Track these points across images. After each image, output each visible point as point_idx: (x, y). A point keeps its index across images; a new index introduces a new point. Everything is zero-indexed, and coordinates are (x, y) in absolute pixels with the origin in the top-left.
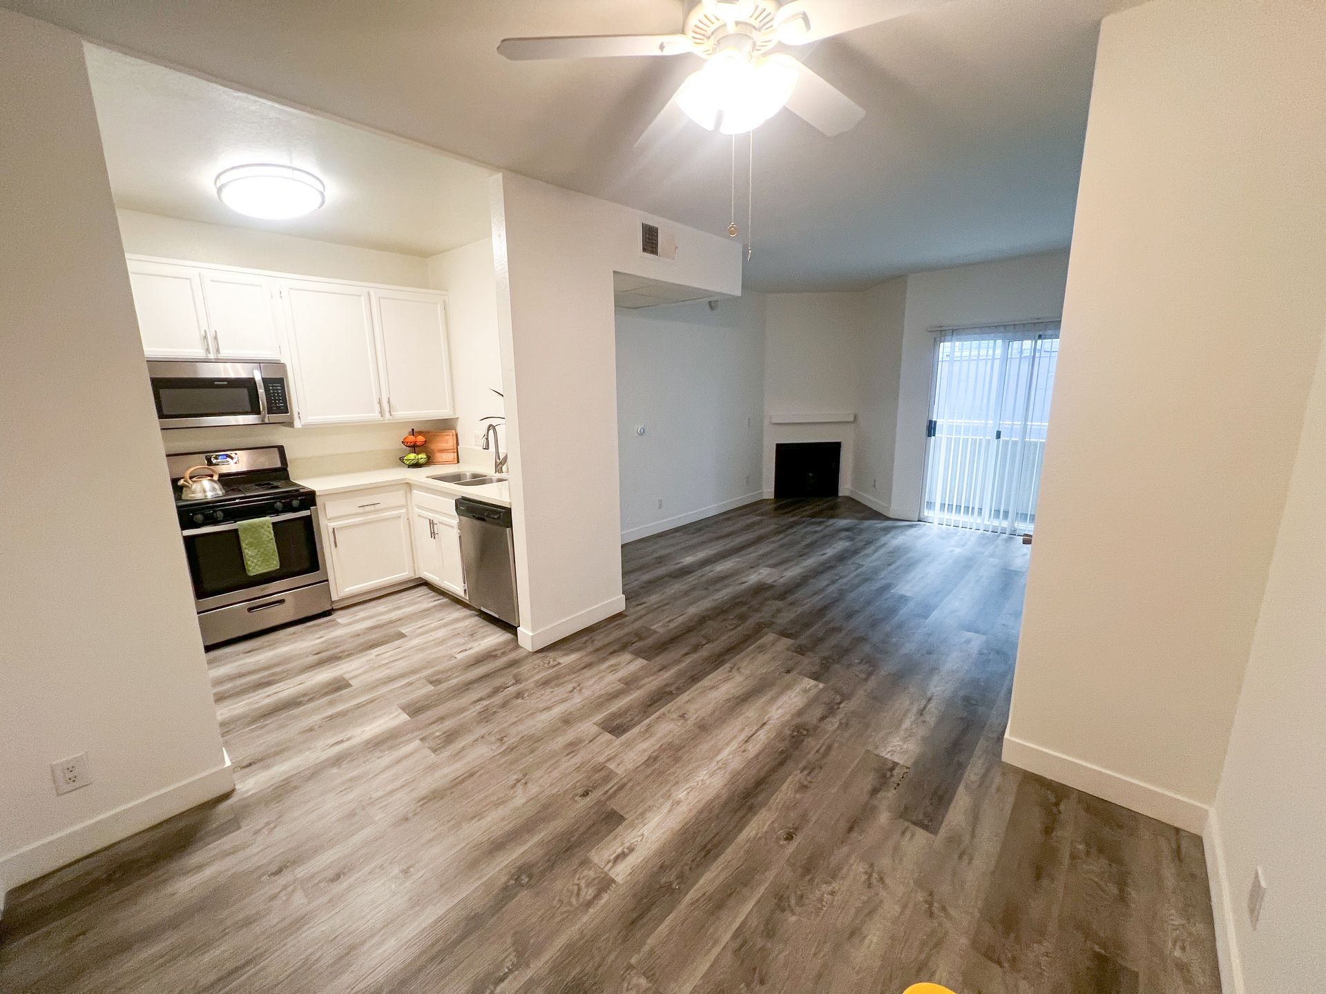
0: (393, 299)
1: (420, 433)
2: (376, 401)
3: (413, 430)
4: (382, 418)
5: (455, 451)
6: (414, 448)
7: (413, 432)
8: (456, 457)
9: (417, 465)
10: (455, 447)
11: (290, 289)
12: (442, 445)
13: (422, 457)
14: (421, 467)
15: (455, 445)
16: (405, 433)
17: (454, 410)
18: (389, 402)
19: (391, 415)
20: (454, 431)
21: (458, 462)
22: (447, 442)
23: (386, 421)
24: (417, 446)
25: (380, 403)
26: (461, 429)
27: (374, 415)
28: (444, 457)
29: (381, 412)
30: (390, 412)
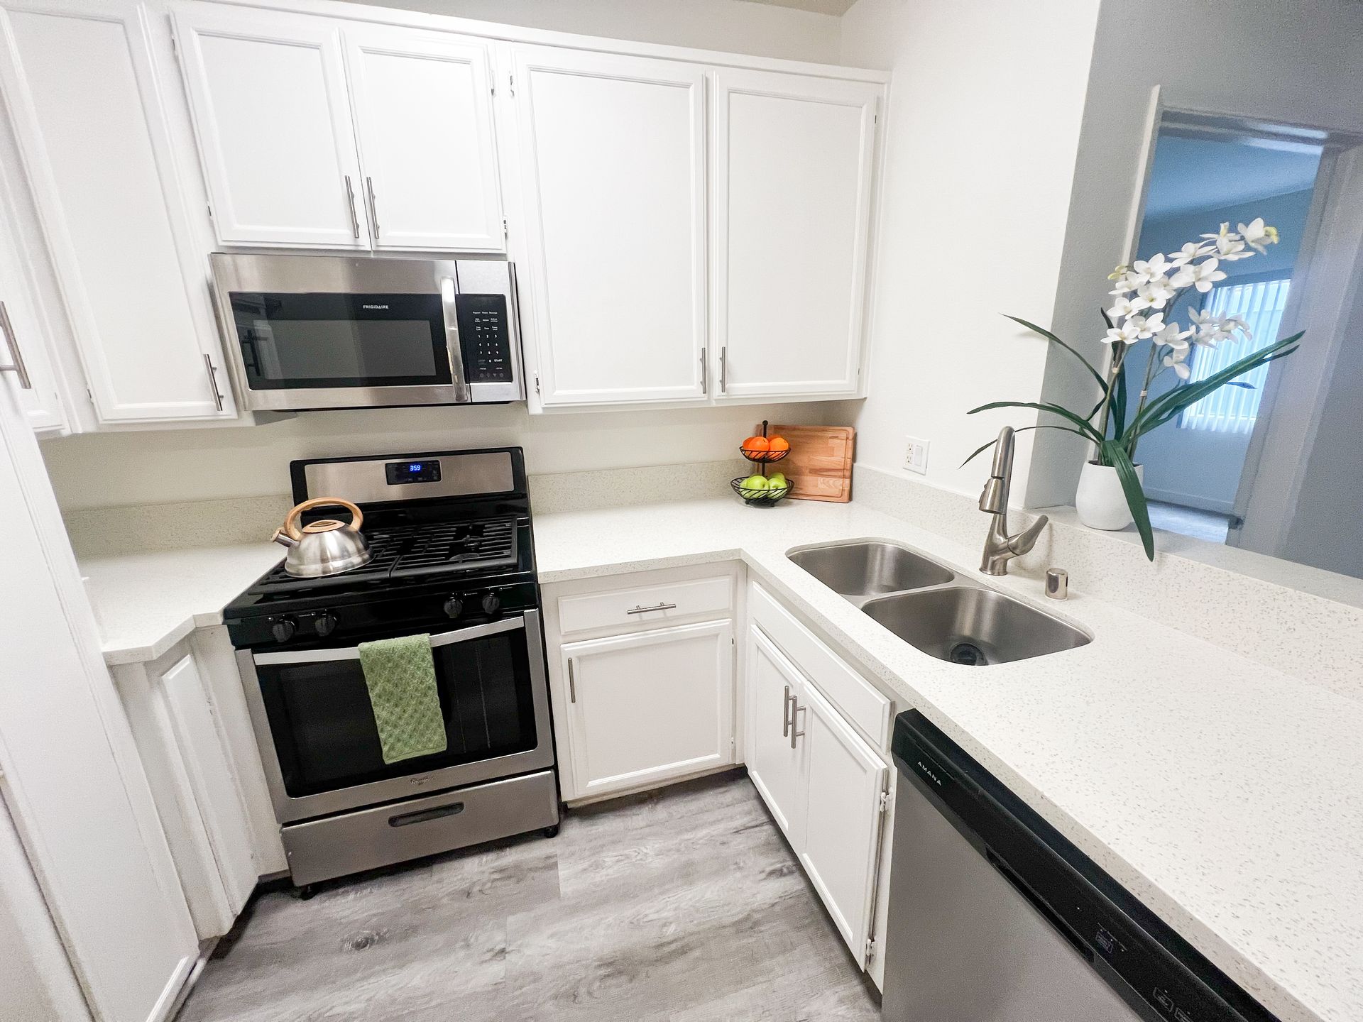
0: (759, 94)
1: (779, 430)
2: (697, 355)
3: (765, 423)
4: (705, 397)
5: (848, 474)
6: (764, 464)
7: (764, 429)
8: (847, 489)
9: (765, 501)
10: (849, 466)
11: (533, 69)
12: (822, 460)
13: (778, 483)
14: (772, 506)
15: (849, 461)
16: (749, 429)
17: (860, 381)
18: (723, 359)
19: (723, 390)
20: (850, 430)
21: (850, 498)
22: (830, 452)
23: (714, 404)
24: (770, 461)
25: (703, 360)
26: (866, 425)
27: (692, 389)
28: (821, 486)
29: (704, 383)
30: (723, 382)
